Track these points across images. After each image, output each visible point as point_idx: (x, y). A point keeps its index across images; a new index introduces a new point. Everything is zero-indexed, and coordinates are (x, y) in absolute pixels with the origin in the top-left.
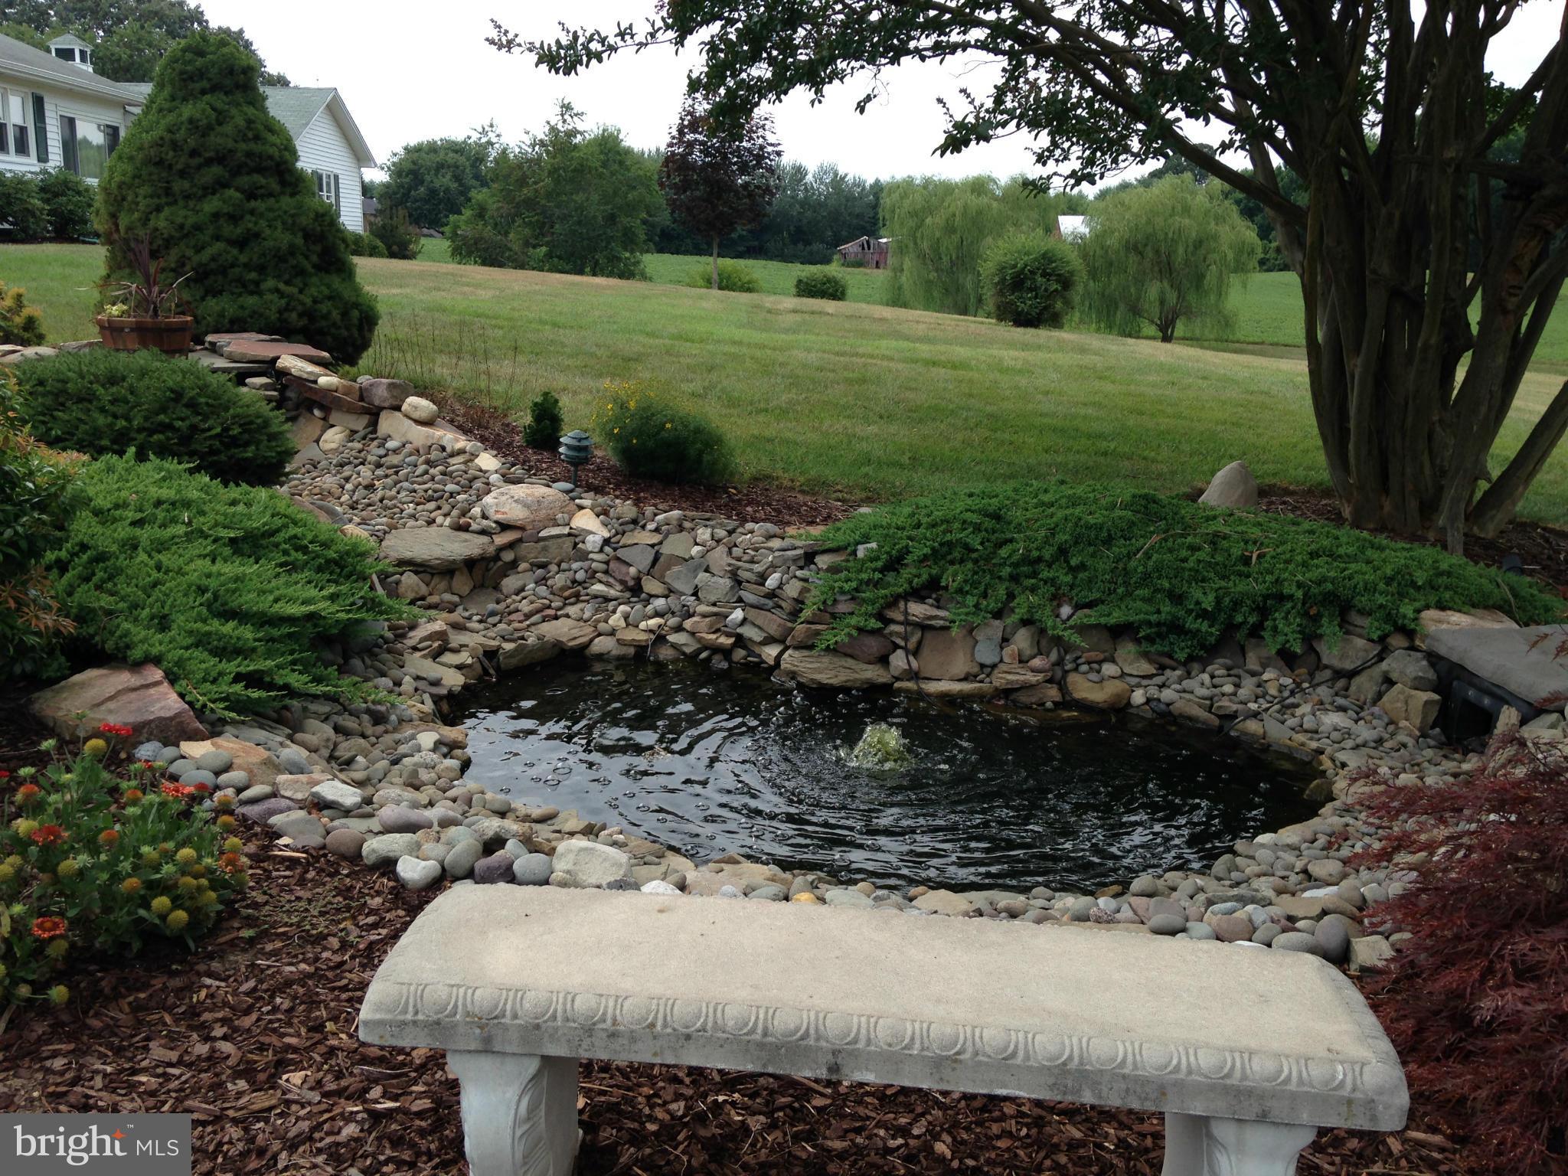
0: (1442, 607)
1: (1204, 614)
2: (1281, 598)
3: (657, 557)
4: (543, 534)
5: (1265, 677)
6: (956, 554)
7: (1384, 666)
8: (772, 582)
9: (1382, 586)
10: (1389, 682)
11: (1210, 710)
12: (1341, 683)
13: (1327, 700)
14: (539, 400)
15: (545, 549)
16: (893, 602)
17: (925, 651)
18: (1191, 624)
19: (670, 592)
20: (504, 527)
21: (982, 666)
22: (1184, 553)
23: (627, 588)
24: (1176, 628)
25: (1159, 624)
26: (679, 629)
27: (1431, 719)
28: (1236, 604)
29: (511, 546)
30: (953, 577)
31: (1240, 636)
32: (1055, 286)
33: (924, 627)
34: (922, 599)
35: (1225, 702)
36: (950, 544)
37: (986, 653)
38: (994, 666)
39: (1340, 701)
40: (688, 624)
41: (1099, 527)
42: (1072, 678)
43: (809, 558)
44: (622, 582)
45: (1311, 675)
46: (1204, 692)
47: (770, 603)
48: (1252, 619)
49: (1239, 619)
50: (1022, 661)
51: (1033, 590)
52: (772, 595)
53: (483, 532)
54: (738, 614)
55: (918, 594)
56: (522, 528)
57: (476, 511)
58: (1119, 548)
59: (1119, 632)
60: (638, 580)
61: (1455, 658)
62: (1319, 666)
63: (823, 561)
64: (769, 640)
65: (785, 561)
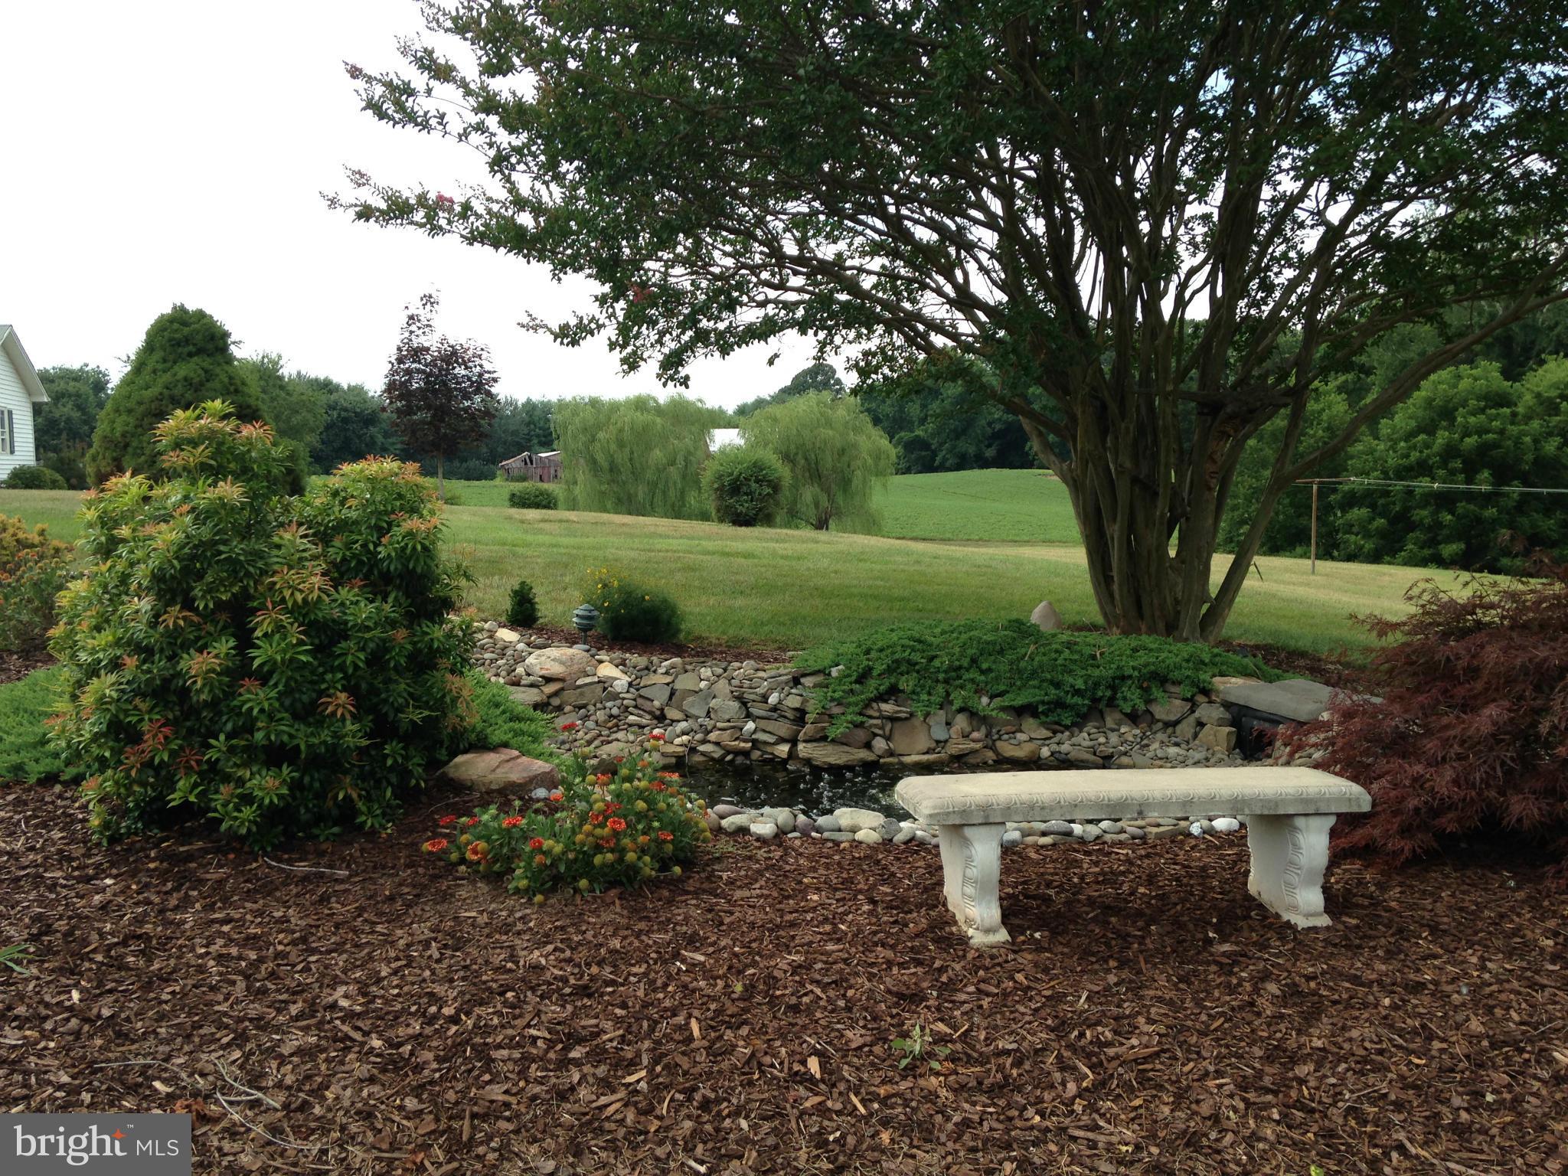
0: (1222, 675)
1: (1077, 692)
2: (1123, 678)
3: (672, 694)
4: (579, 683)
5: (1123, 730)
6: (903, 668)
7: (1197, 714)
8: (773, 699)
9: (1184, 664)
10: (1201, 724)
11: (1095, 754)
12: (1170, 730)
13: (1166, 740)
14: (517, 587)
15: (582, 694)
16: (868, 705)
17: (896, 736)
18: (1070, 700)
19: (687, 717)
20: (548, 680)
21: (938, 742)
22: (1053, 655)
23: (655, 717)
24: (1059, 704)
25: (1048, 703)
26: (704, 742)
27: (1232, 743)
28: (1096, 685)
29: (556, 694)
30: (906, 683)
31: (1102, 705)
32: (767, 490)
33: (893, 719)
34: (886, 701)
35: (1102, 748)
36: (896, 661)
37: (940, 733)
38: (946, 741)
39: (1174, 739)
40: (712, 736)
41: (994, 643)
42: (999, 744)
43: (796, 681)
44: (650, 713)
45: (1150, 726)
46: (1088, 743)
47: (775, 715)
48: (1108, 693)
49: (1100, 694)
50: (966, 736)
51: (962, 687)
52: (774, 709)
53: (532, 685)
54: (750, 726)
55: (882, 698)
56: (562, 680)
57: (520, 670)
58: (1010, 656)
59: (1021, 711)
60: (662, 710)
61: (1242, 703)
62: (1154, 720)
63: (808, 681)
64: (782, 740)
65: (779, 684)
